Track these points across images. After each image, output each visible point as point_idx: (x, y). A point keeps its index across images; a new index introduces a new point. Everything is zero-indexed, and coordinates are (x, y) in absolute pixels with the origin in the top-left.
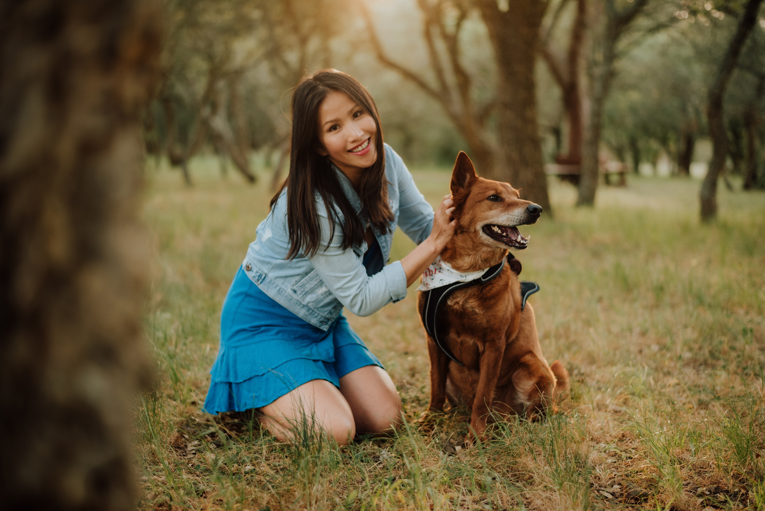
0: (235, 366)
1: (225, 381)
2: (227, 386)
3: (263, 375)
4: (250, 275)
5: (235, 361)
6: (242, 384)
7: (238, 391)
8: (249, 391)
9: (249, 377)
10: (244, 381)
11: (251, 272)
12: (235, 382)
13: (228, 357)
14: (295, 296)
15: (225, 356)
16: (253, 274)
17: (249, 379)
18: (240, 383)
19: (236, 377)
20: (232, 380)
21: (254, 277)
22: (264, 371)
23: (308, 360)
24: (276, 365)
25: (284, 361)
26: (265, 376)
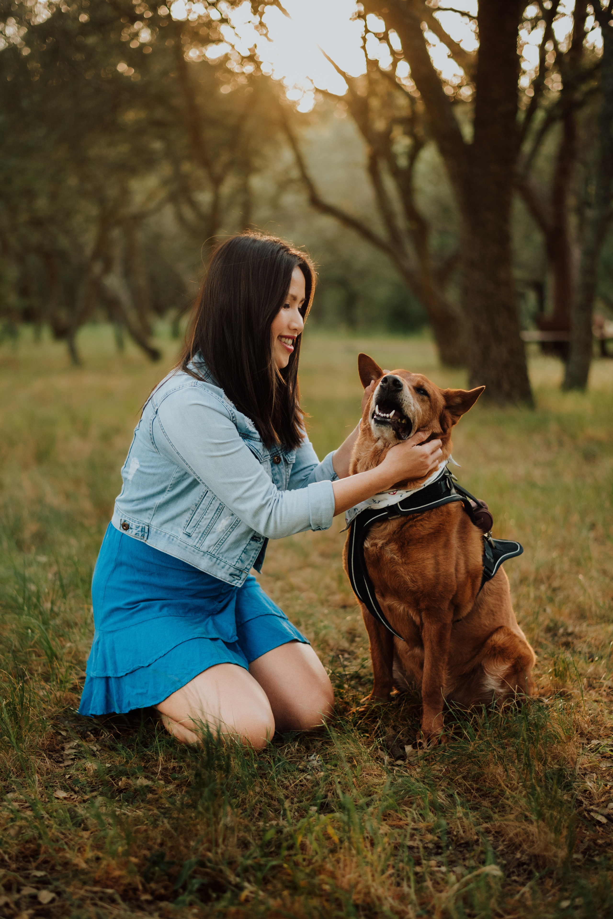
0: (113, 656)
1: (102, 676)
2: (103, 682)
3: (149, 665)
4: (131, 533)
5: (113, 649)
6: (124, 678)
7: (119, 688)
8: (134, 687)
9: (132, 669)
10: (126, 674)
11: (130, 530)
12: (115, 676)
13: (104, 644)
14: (190, 541)
15: (100, 644)
16: (135, 532)
17: (132, 672)
18: (122, 677)
19: (116, 670)
20: (110, 674)
21: (136, 534)
22: (150, 661)
23: (204, 640)
24: (164, 652)
25: (174, 645)
26: (151, 667)
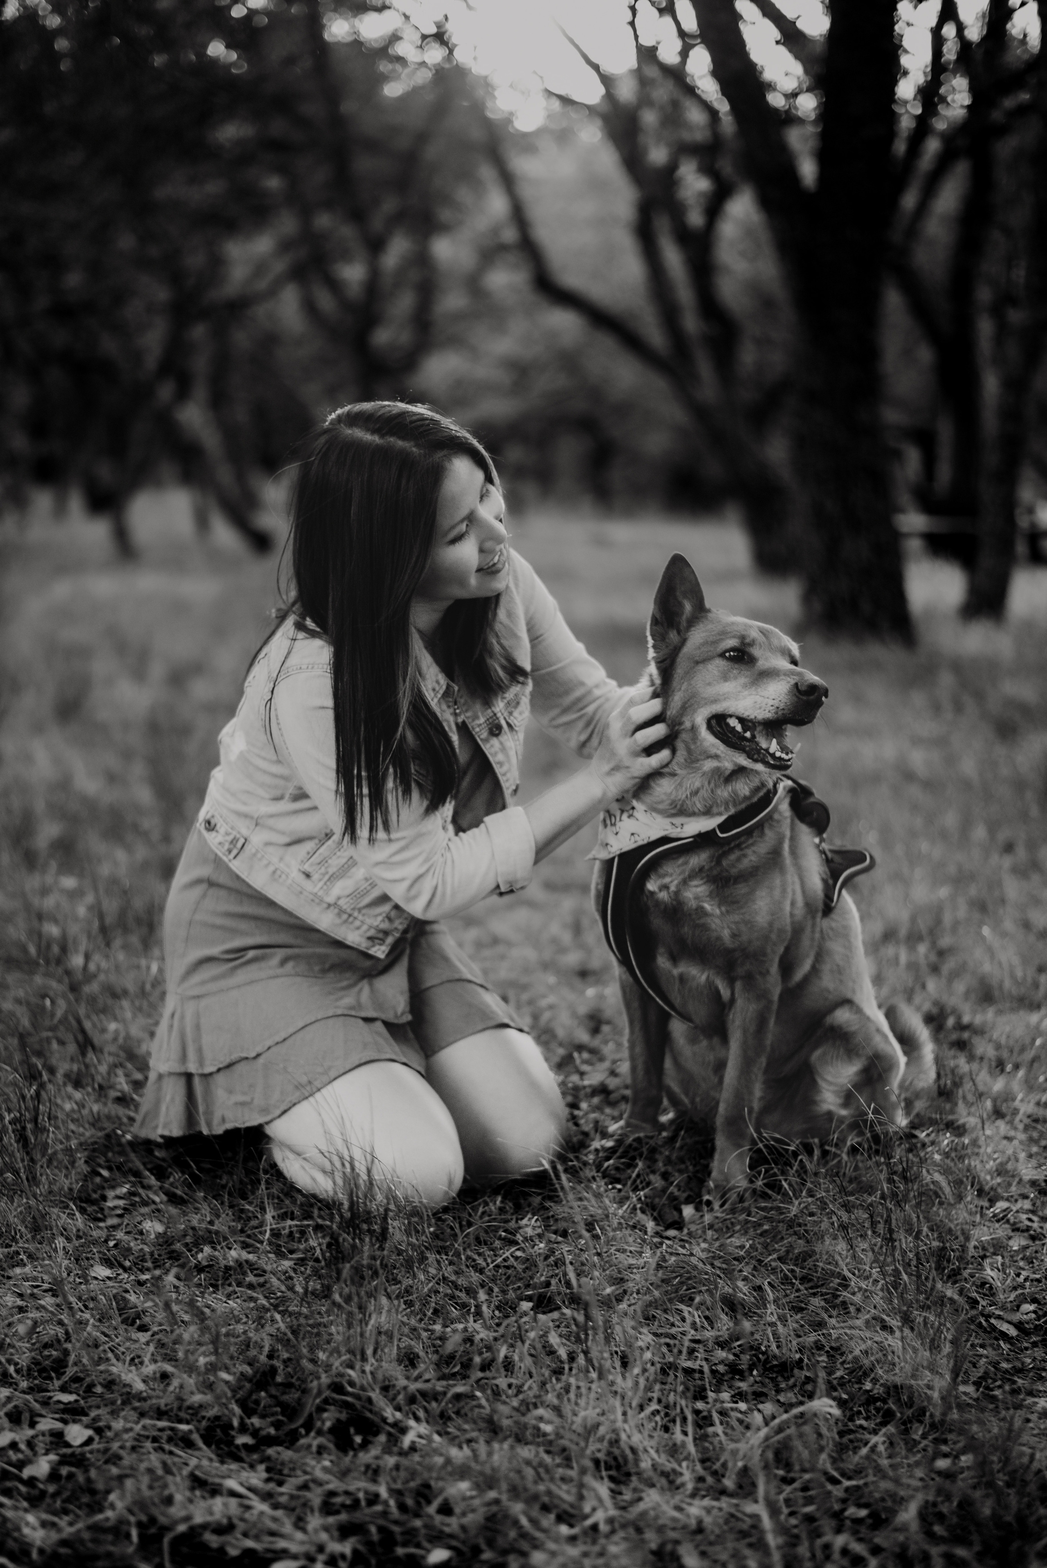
0: (198, 1039)
1: (178, 1070)
2: (183, 1080)
3: (257, 1056)
4: (214, 840)
5: (198, 1027)
6: (215, 1076)
7: (207, 1092)
8: (230, 1091)
9: (227, 1061)
10: (219, 1070)
11: (217, 834)
12: (200, 1071)
13: (182, 1017)
14: (308, 886)
15: (175, 1017)
16: (220, 838)
17: (231, 1065)
18: (211, 1074)
19: (201, 1062)
20: (192, 1068)
21: (220, 843)
22: (259, 1049)
23: (353, 1019)
24: (283, 1035)
25: (301, 1025)
26: (261, 1060)
